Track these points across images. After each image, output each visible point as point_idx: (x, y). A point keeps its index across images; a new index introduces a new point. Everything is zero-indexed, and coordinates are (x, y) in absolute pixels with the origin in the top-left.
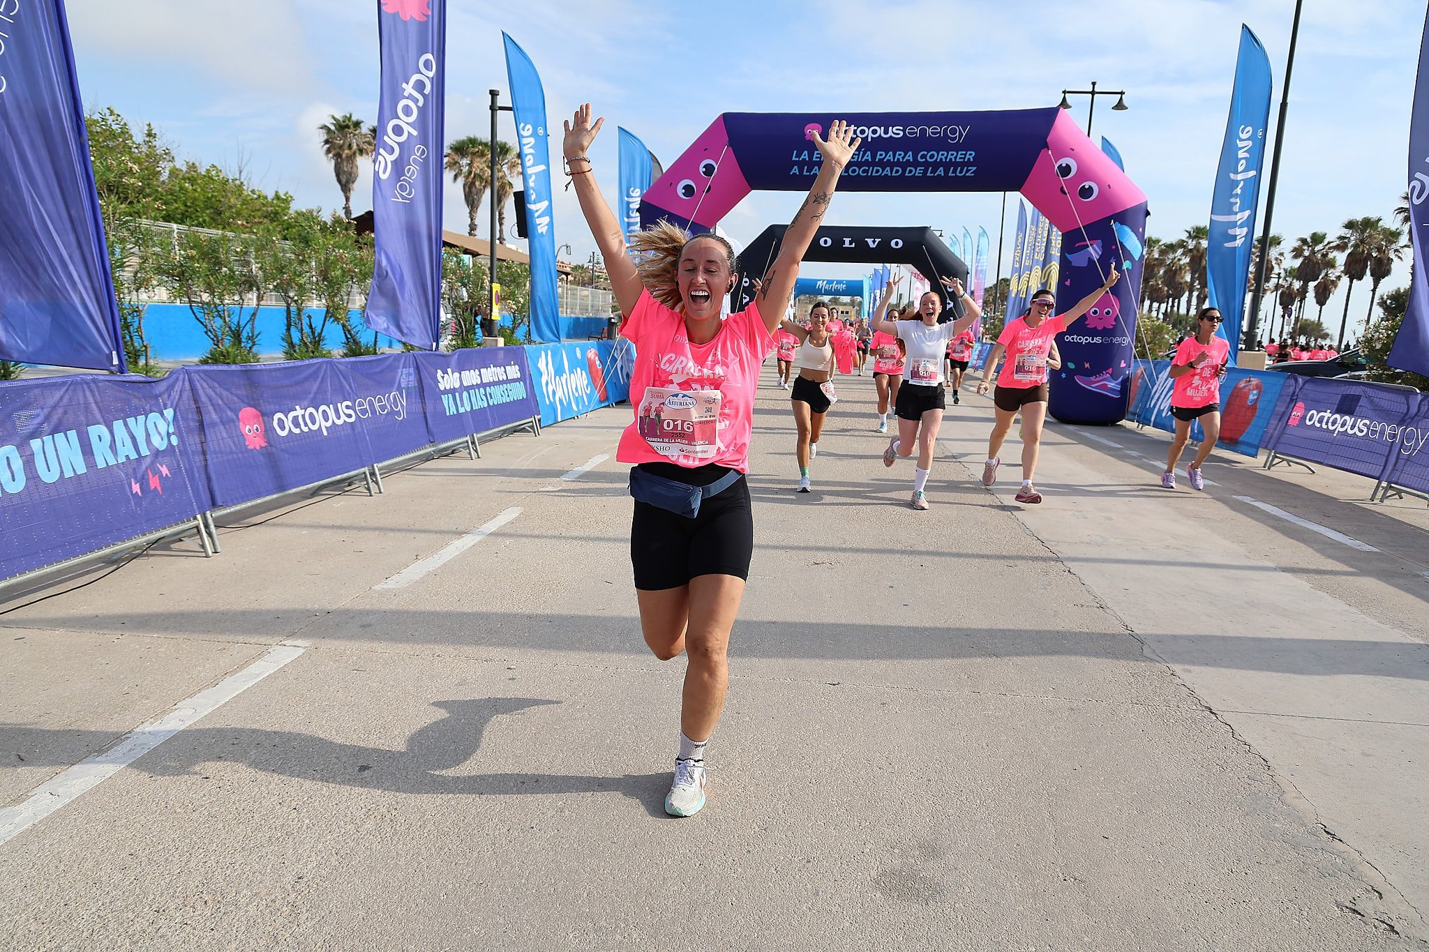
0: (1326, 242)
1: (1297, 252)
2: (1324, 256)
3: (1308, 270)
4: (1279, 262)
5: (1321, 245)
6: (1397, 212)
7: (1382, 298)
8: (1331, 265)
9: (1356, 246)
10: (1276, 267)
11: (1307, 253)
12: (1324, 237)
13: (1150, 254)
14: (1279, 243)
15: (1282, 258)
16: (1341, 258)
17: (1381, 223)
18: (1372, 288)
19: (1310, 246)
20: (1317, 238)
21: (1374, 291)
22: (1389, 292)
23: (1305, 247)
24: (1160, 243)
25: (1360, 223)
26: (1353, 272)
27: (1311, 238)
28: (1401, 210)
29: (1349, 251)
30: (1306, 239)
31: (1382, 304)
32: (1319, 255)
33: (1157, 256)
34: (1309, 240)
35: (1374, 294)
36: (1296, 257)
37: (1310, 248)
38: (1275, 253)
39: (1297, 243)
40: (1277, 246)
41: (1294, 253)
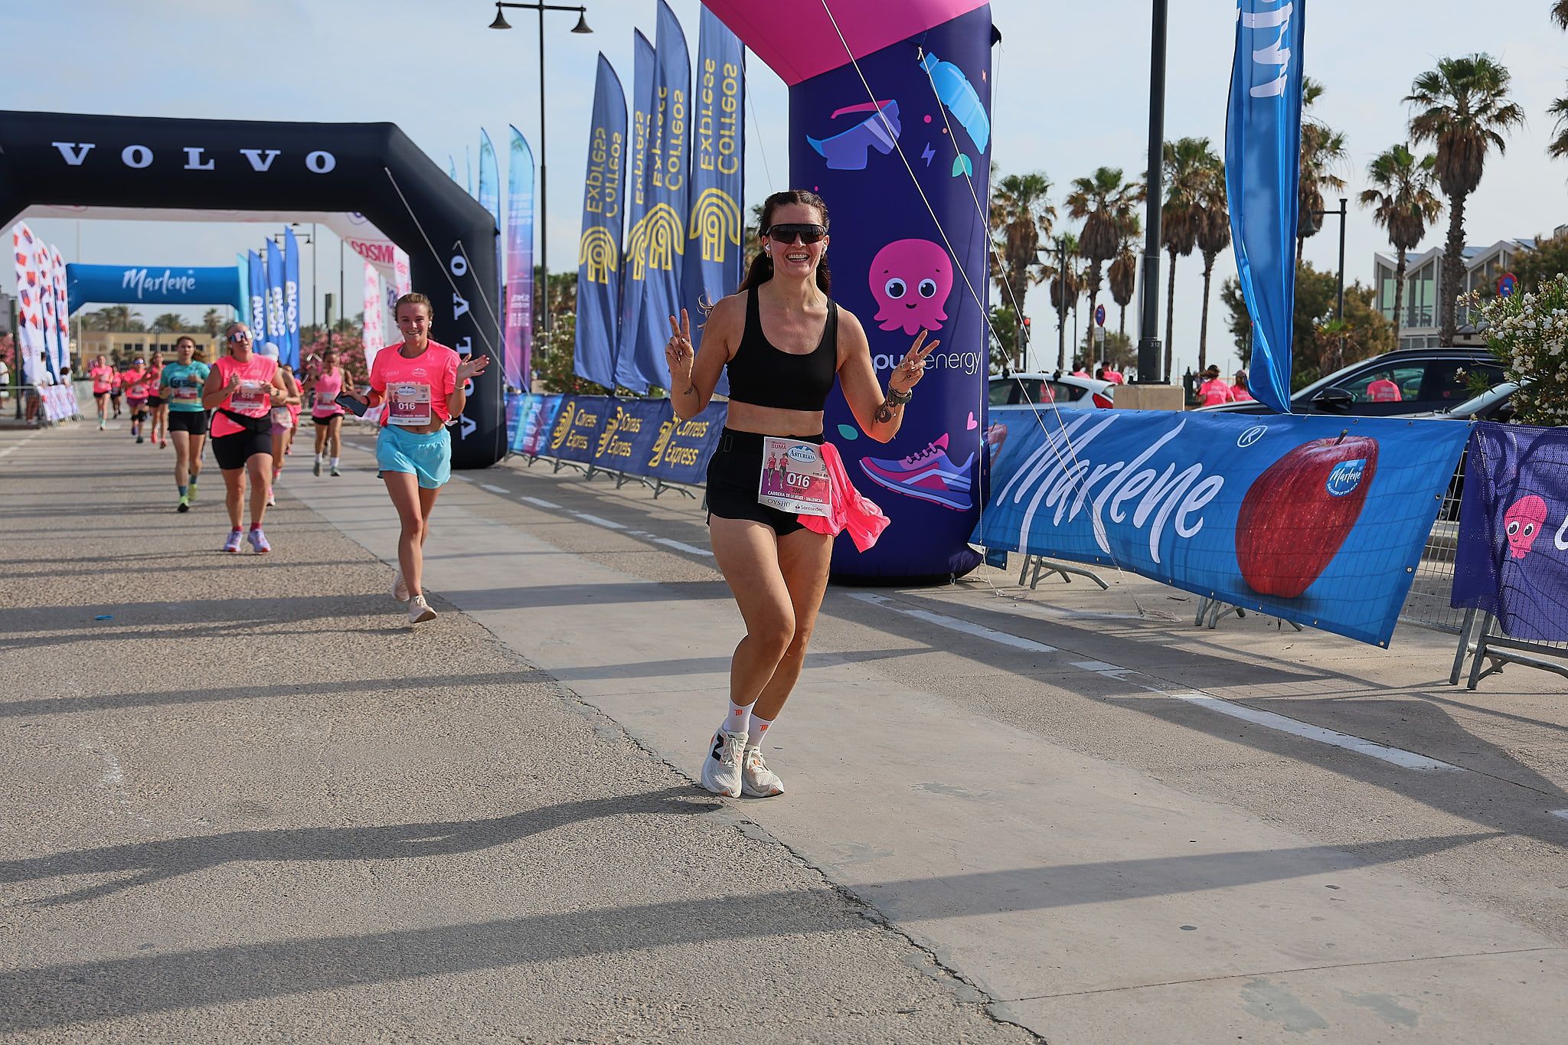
0: (1121, 188)
1: (1077, 205)
2: (1123, 212)
3: (1099, 237)
4: (1047, 225)
5: (1114, 191)
7: (1227, 287)
8: (1131, 229)
9: (1174, 193)
10: (1042, 234)
11: (1092, 208)
12: (1118, 176)
14: (1044, 190)
15: (1052, 218)
17: (1209, 149)
18: (1203, 269)
19: (1099, 194)
20: (1107, 180)
21: (1207, 275)
23: (1090, 197)
25: (1176, 149)
26: (1175, 241)
27: (1097, 179)
30: (1089, 181)
31: (1229, 297)
32: (1114, 213)
34: (1094, 182)
35: (1207, 280)
36: (1075, 215)
37: (1098, 198)
38: (1038, 208)
39: (1075, 189)
40: (1041, 195)
41: (1071, 208)
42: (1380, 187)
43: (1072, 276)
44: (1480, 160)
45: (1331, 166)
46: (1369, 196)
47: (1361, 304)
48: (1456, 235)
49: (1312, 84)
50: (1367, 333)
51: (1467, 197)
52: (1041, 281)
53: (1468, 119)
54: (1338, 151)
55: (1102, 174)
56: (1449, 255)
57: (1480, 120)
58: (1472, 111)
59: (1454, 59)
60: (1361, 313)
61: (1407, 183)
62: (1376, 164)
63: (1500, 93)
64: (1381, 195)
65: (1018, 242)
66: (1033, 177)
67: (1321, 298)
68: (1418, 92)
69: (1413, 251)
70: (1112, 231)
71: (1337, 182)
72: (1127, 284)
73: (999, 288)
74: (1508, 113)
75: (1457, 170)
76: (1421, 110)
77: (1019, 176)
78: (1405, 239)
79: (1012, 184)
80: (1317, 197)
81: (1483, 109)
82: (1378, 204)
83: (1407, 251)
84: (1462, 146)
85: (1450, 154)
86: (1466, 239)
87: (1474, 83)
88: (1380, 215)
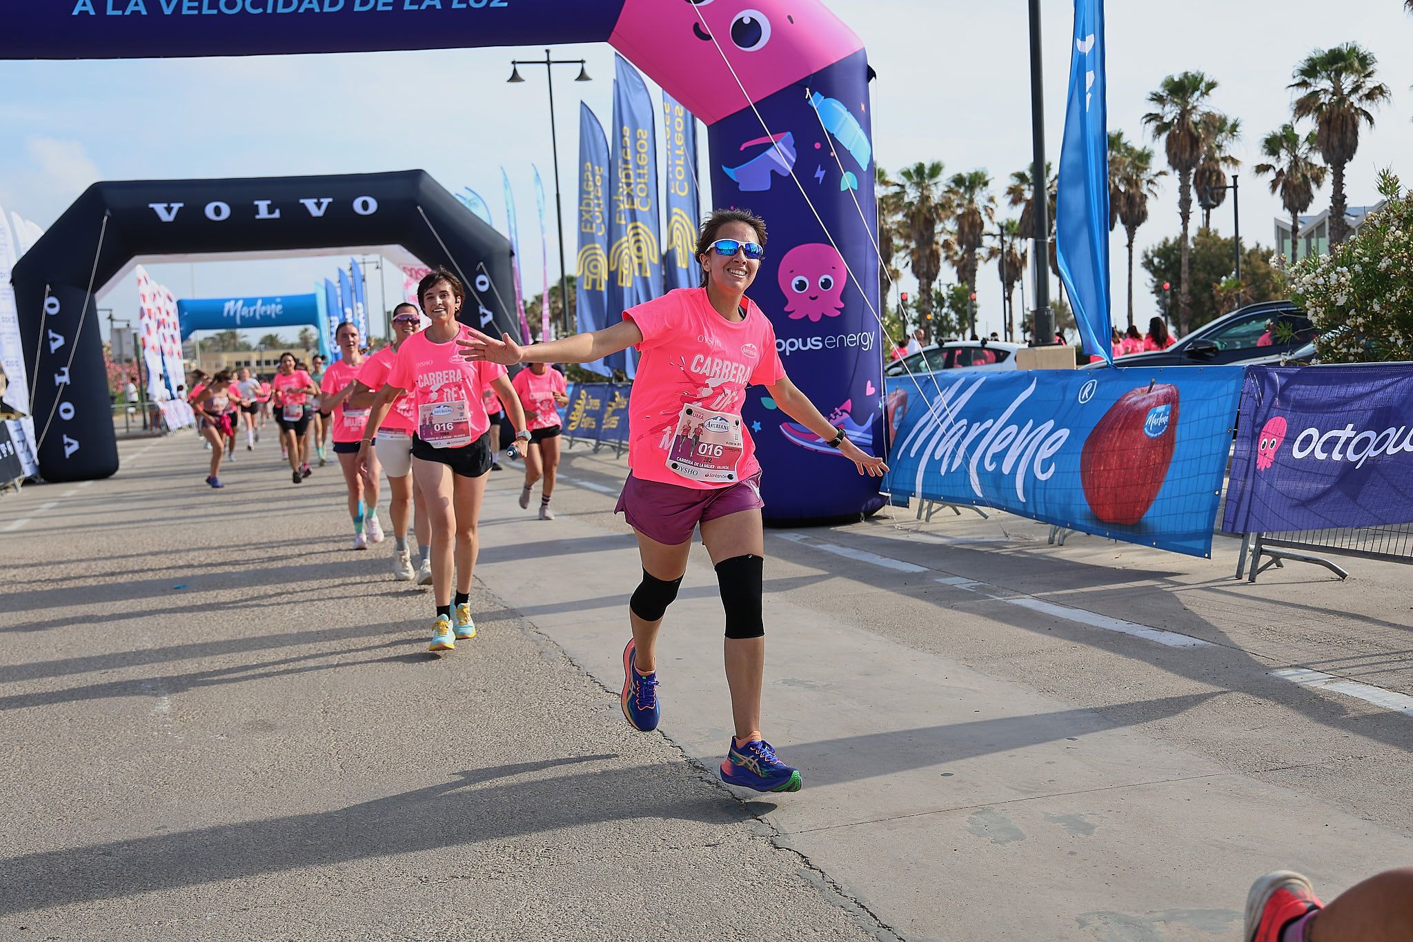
1: (1015, 195)
4: (990, 213)
6: (1145, 120)
7: (1146, 256)
10: (987, 221)
11: (1029, 196)
14: (986, 184)
15: (991, 205)
17: (1124, 140)
18: (1126, 241)
19: (1032, 184)
21: (1130, 246)
22: (1153, 246)
23: (1025, 187)
28: (1151, 117)
30: (1023, 174)
31: (1148, 264)
35: (1130, 251)
36: (1015, 202)
38: (982, 199)
39: (1015, 182)
40: (984, 188)
41: (1011, 196)
42: (1271, 160)
43: (1016, 255)
44: (1355, 133)
45: (1231, 148)
46: (1262, 169)
47: (1262, 263)
48: (1339, 199)
49: (1207, 79)
50: (1268, 287)
51: (1345, 165)
52: (988, 260)
53: (1343, 99)
54: (1235, 133)
56: (1333, 216)
57: (1353, 98)
58: (1346, 92)
59: (1327, 51)
60: (1263, 271)
61: (1296, 156)
62: (1267, 142)
63: (1369, 75)
64: (1274, 168)
65: (966, 229)
66: (976, 174)
67: (1227, 261)
68: (1297, 80)
69: (1304, 214)
71: (1235, 162)
73: (955, 268)
74: (1377, 92)
75: (1336, 143)
76: (1302, 93)
77: (965, 175)
78: (1297, 205)
79: (959, 180)
80: (1219, 174)
81: (1355, 90)
82: (1271, 175)
83: (1299, 214)
84: (1339, 122)
85: (1329, 130)
86: (1347, 201)
87: (1345, 69)
88: (1274, 185)
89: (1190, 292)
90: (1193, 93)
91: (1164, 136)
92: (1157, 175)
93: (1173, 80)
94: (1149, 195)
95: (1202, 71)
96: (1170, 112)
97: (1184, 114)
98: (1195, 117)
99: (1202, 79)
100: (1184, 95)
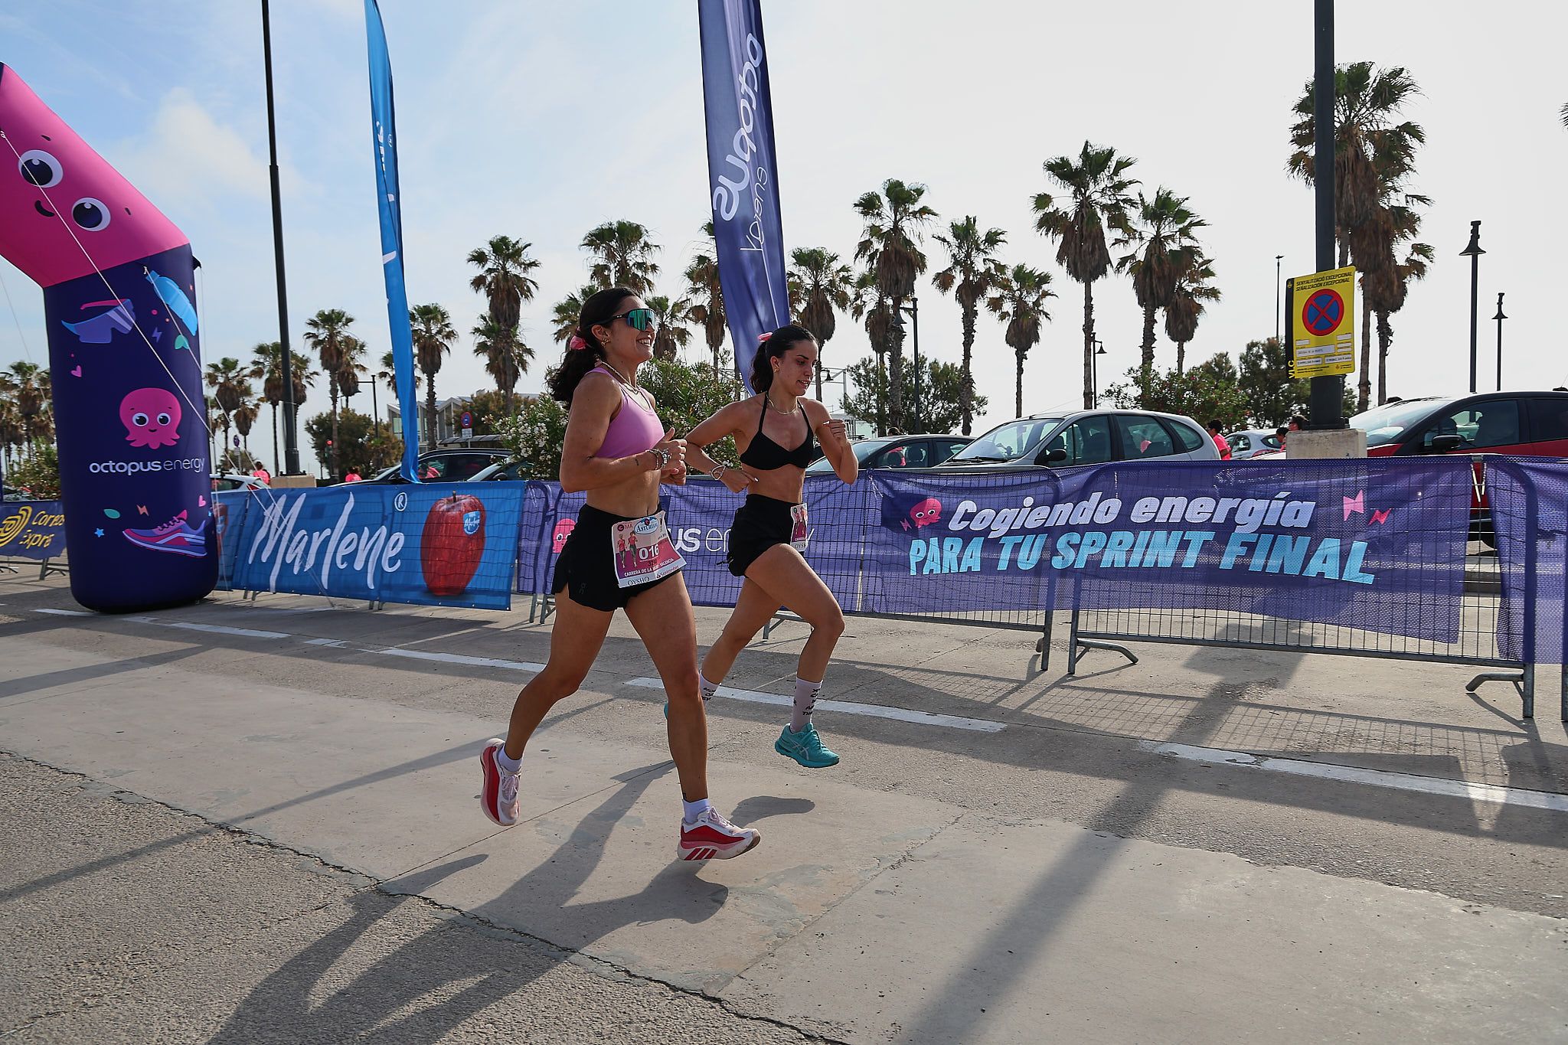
0: (238, 369)
1: (213, 379)
2: (241, 382)
3: (227, 398)
5: (234, 371)
6: (305, 337)
7: (308, 424)
8: (247, 392)
9: (272, 372)
11: (221, 380)
12: (235, 363)
13: (25, 383)
16: (258, 386)
19: (224, 373)
20: (229, 365)
22: (312, 417)
23: (219, 374)
24: (38, 371)
25: (268, 348)
26: (275, 399)
27: (222, 364)
28: (309, 335)
29: (266, 376)
30: (219, 365)
31: (309, 429)
32: (235, 383)
33: (36, 385)
36: (213, 384)
37: (224, 375)
39: (211, 371)
41: (206, 380)
42: (388, 370)
44: (439, 358)
45: (360, 359)
46: (383, 375)
47: (383, 431)
48: (431, 394)
49: (347, 315)
50: (389, 446)
53: (432, 336)
54: (363, 351)
55: (225, 361)
56: (429, 404)
57: (439, 337)
58: (434, 332)
59: (421, 306)
60: (385, 435)
62: (385, 358)
63: (447, 326)
64: (389, 374)
70: (235, 394)
71: (364, 369)
72: (246, 424)
74: (450, 335)
75: (428, 359)
80: (354, 375)
81: (439, 332)
82: (388, 378)
84: (430, 350)
85: (424, 353)
86: (436, 396)
87: (433, 318)
88: (389, 385)
89: (339, 448)
90: (337, 323)
91: (319, 348)
92: (312, 374)
93: (324, 313)
94: (308, 385)
95: (344, 310)
96: (323, 334)
97: (332, 336)
98: (339, 338)
99: (343, 316)
100: (332, 323)
